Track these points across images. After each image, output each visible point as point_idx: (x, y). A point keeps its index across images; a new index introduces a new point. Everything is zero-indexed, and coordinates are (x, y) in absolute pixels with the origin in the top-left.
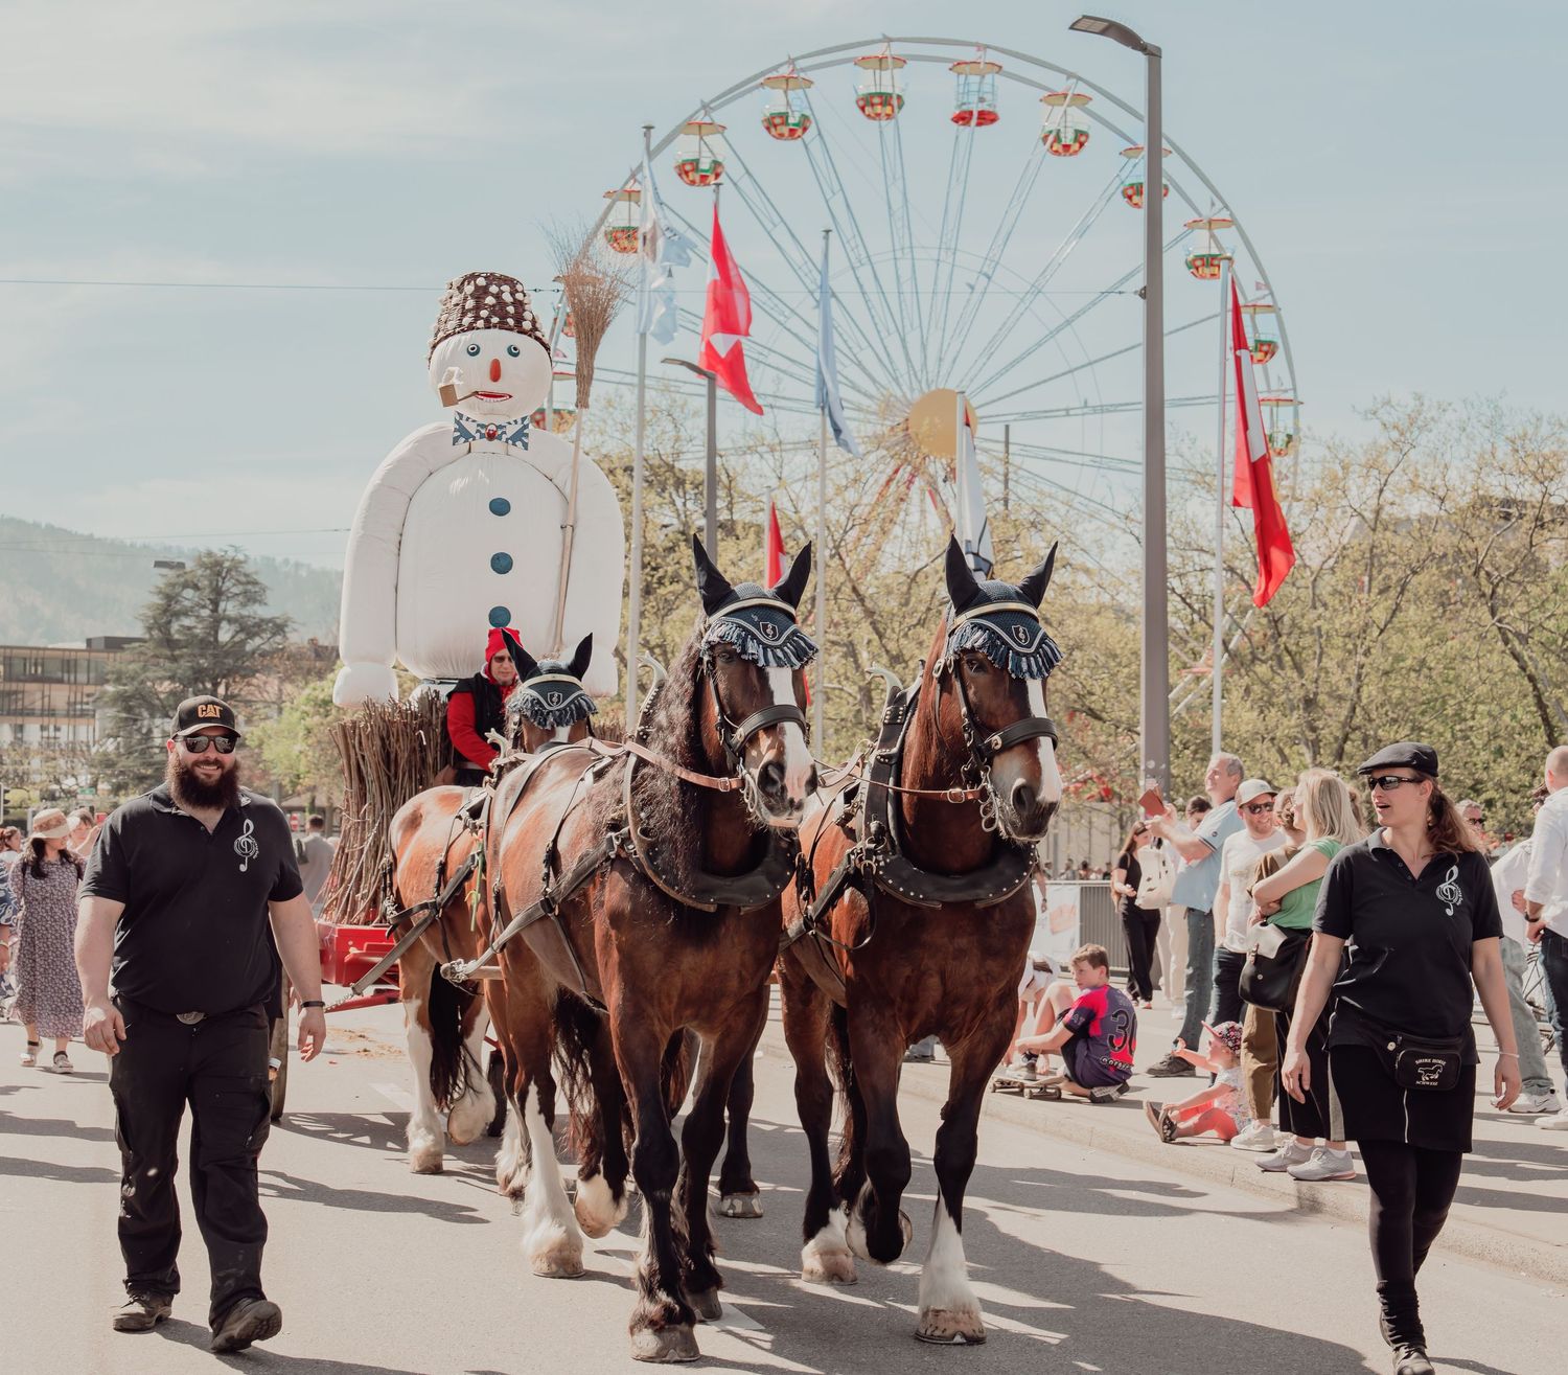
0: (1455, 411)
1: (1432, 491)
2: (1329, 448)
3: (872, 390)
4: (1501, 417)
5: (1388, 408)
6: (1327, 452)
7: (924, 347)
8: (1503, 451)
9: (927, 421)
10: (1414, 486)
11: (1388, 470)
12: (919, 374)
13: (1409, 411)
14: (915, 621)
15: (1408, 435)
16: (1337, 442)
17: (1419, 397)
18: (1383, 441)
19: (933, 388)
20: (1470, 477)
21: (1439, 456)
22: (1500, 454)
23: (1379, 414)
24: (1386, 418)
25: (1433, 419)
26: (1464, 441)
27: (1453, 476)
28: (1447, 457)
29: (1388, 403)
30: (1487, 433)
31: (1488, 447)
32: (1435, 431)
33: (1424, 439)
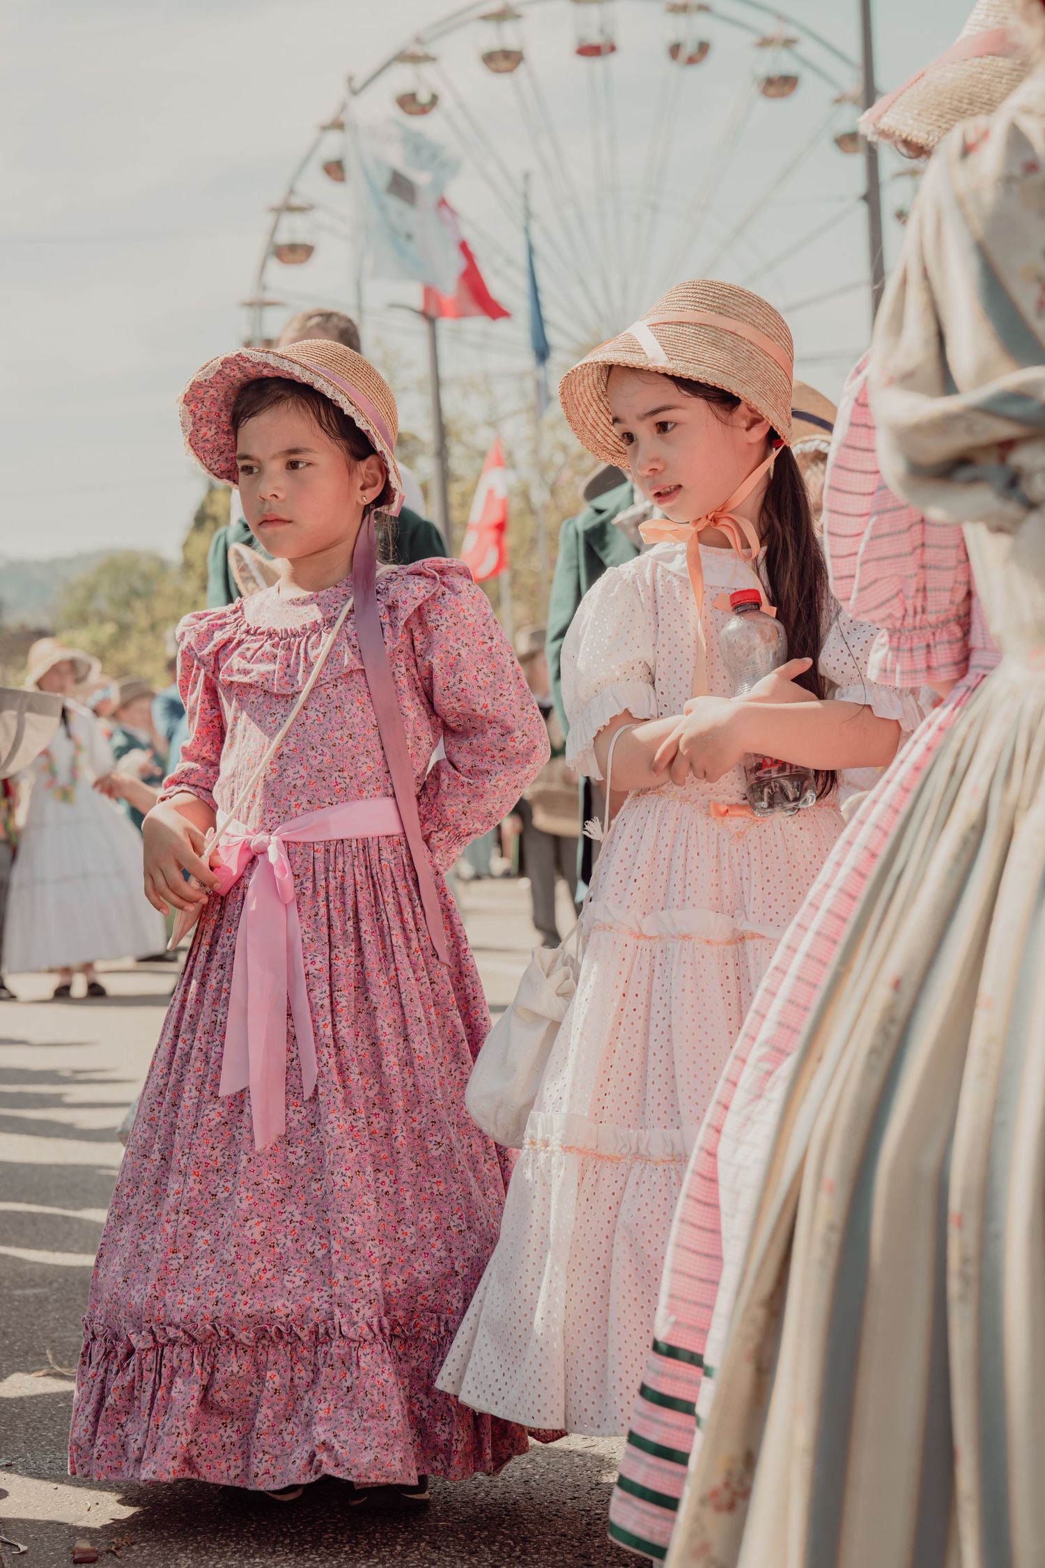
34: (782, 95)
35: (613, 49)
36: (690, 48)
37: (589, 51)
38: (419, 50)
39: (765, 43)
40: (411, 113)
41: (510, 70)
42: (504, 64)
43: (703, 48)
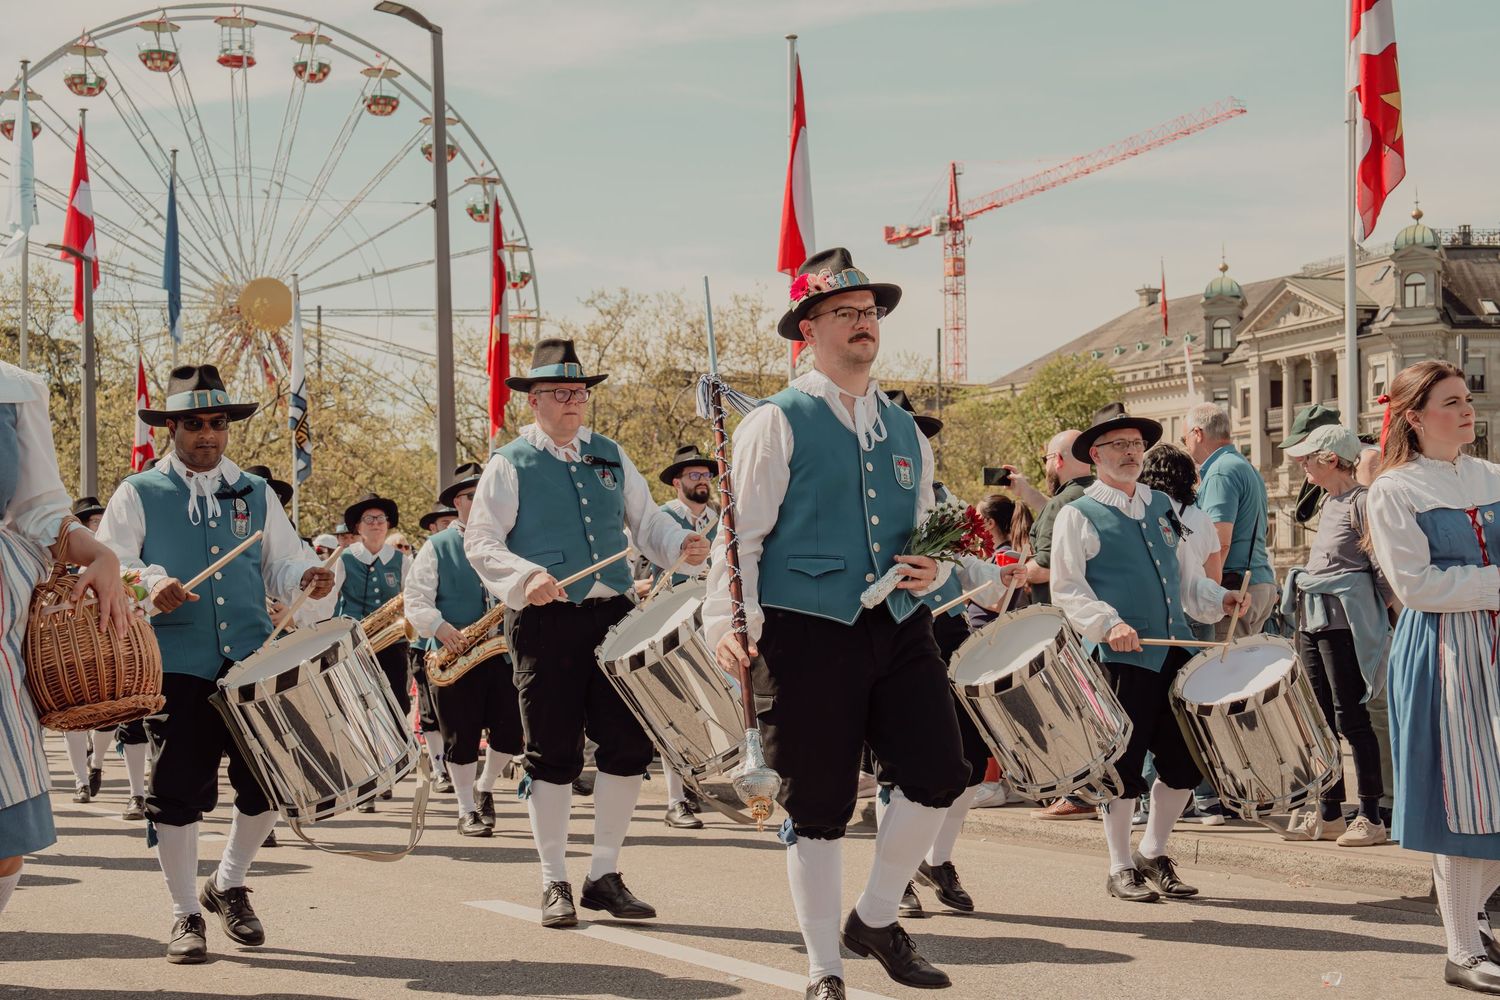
0: (650, 302)
1: (637, 360)
2: (562, 327)
3: (212, 274)
4: (682, 307)
5: (603, 299)
6: (561, 331)
7: (254, 246)
8: (685, 331)
9: (258, 300)
10: (624, 359)
11: (604, 344)
12: (249, 266)
13: (618, 301)
14: (251, 454)
15: (618, 319)
16: (568, 323)
17: (624, 291)
18: (601, 322)
19: (259, 276)
20: (663, 351)
21: (641, 335)
22: (682, 334)
23: (597, 302)
24: (602, 307)
25: (635, 307)
26: (658, 325)
27: (649, 350)
28: (647, 336)
29: (602, 295)
30: (673, 319)
31: (675, 329)
32: (637, 317)
33: (628, 323)
34: (382, 113)
35: (251, 63)
36: (313, 69)
37: (231, 61)
38: (91, 44)
39: (371, 71)
40: (81, 93)
41: (166, 70)
42: (158, 63)
43: (324, 70)
